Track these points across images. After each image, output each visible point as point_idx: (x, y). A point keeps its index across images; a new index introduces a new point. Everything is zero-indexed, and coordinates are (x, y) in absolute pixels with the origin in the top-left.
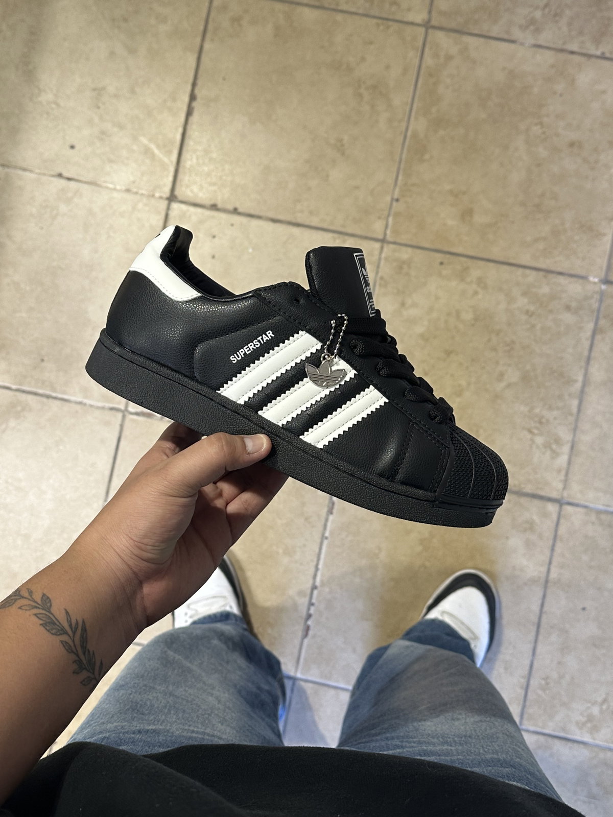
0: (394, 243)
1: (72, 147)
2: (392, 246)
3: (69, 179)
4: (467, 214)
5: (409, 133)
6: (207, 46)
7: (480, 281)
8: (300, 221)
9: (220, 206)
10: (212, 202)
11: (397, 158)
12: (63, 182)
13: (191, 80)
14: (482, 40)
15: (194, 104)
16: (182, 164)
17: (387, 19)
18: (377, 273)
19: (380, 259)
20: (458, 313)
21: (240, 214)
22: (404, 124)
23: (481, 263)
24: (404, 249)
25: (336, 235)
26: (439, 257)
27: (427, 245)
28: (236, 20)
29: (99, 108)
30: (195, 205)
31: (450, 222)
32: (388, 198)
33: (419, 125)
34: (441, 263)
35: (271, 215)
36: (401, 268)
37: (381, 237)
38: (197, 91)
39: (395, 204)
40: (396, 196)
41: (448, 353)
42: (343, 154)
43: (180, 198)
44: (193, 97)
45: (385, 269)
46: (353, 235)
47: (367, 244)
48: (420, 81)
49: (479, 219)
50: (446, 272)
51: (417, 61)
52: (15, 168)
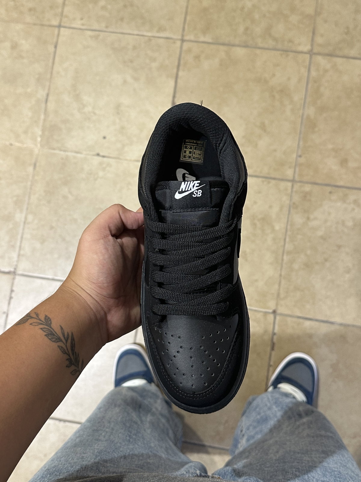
0: (300, 182)
1: (104, 138)
2: (299, 184)
3: (104, 157)
4: (344, 162)
5: (305, 117)
6: (181, 73)
7: (355, 202)
11: (299, 131)
12: (100, 159)
13: (172, 94)
14: (344, 59)
17: (286, 51)
18: (291, 200)
19: (292, 191)
22: (301, 112)
23: (356, 191)
24: (306, 185)
25: (264, 179)
26: (329, 189)
27: (320, 182)
28: (197, 57)
29: (119, 114)
31: (334, 167)
32: (294, 156)
33: (311, 111)
34: (330, 193)
36: (305, 197)
37: (291, 178)
38: (176, 100)
39: (299, 159)
40: (300, 153)
42: (265, 131)
45: (296, 198)
46: (274, 179)
47: (283, 185)
48: (310, 86)
49: (352, 164)
50: (334, 197)
51: (306, 74)
52: (72, 151)
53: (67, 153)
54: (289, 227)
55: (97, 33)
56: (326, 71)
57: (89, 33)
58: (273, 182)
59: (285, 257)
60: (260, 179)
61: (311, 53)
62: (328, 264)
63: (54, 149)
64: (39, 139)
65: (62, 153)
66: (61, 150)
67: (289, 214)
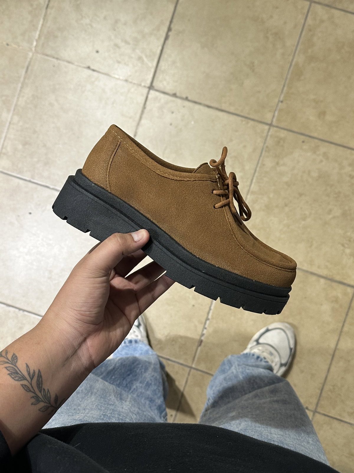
0: (277, 127)
1: (97, 52)
2: (275, 129)
3: (94, 70)
4: (322, 114)
5: (293, 63)
7: (325, 154)
8: (223, 108)
9: (178, 94)
10: (174, 92)
11: (285, 77)
12: (90, 72)
13: (169, 19)
14: (342, 13)
15: (170, 33)
16: (159, 68)
18: (265, 143)
19: (267, 136)
20: (309, 172)
21: (189, 101)
22: (291, 58)
23: (327, 144)
24: (282, 131)
25: (243, 119)
26: (303, 138)
27: (296, 130)
29: (115, 30)
30: (164, 93)
31: (311, 118)
32: (277, 100)
33: (300, 59)
34: (303, 142)
35: (208, 103)
36: (279, 142)
37: (269, 122)
38: (172, 26)
39: (280, 104)
40: (281, 99)
41: (301, 195)
42: (253, 71)
43: (156, 88)
44: (169, 29)
45: (270, 142)
46: (253, 120)
47: (261, 126)
48: (304, 33)
49: (329, 118)
50: (305, 147)
51: (303, 21)
52: (64, 61)
53: (59, 61)
54: (258, 169)
56: (322, 21)
58: (251, 123)
59: (249, 196)
60: (240, 118)
62: (287, 209)
63: (47, 55)
64: (35, 43)
65: (55, 60)
66: (54, 58)
67: (261, 156)
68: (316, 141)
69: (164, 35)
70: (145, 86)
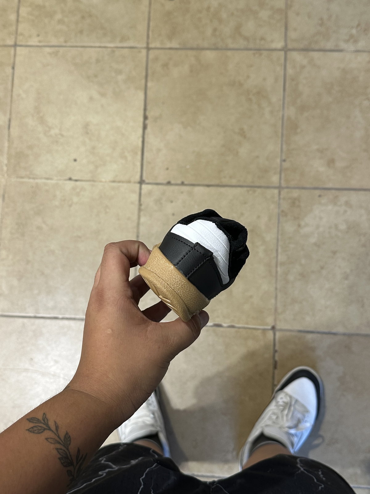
0: (287, 188)
1: (75, 160)
2: (286, 190)
3: (76, 180)
4: (331, 162)
5: (285, 118)
6: (149, 84)
7: (347, 203)
8: (224, 183)
9: (172, 183)
10: (167, 181)
11: (280, 135)
12: (72, 183)
13: (142, 107)
14: (321, 53)
15: (147, 122)
16: (145, 160)
17: (259, 50)
18: (279, 208)
19: (279, 199)
20: (336, 226)
21: (186, 185)
22: (281, 113)
23: (346, 192)
24: (294, 190)
25: (249, 189)
26: (317, 192)
27: (308, 186)
28: (165, 65)
29: (87, 133)
30: (157, 184)
31: (322, 169)
32: (278, 160)
33: (291, 112)
34: (320, 196)
35: (206, 182)
36: (294, 203)
37: (278, 185)
38: (147, 113)
39: (283, 163)
40: (284, 158)
41: (334, 253)
42: (245, 137)
43: (147, 181)
44: (145, 118)
45: (285, 206)
46: (260, 187)
47: (269, 192)
49: (339, 164)
50: (324, 201)
51: (282, 73)
52: (41, 178)
53: (37, 181)
54: (280, 237)
55: (57, 49)
56: (303, 67)
57: (48, 50)
58: (259, 190)
59: (279, 269)
60: (245, 189)
61: (286, 50)
62: (324, 272)
63: (22, 178)
64: (5, 168)
65: (31, 181)
66: (30, 178)
67: (279, 223)
68: (333, 191)
69: (141, 125)
70: (135, 183)
